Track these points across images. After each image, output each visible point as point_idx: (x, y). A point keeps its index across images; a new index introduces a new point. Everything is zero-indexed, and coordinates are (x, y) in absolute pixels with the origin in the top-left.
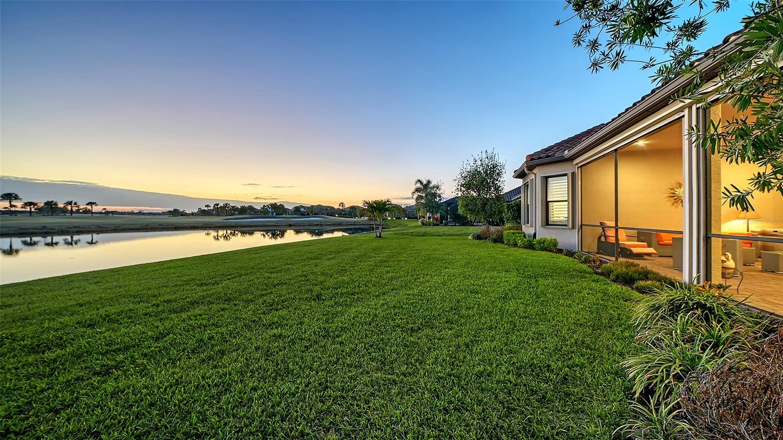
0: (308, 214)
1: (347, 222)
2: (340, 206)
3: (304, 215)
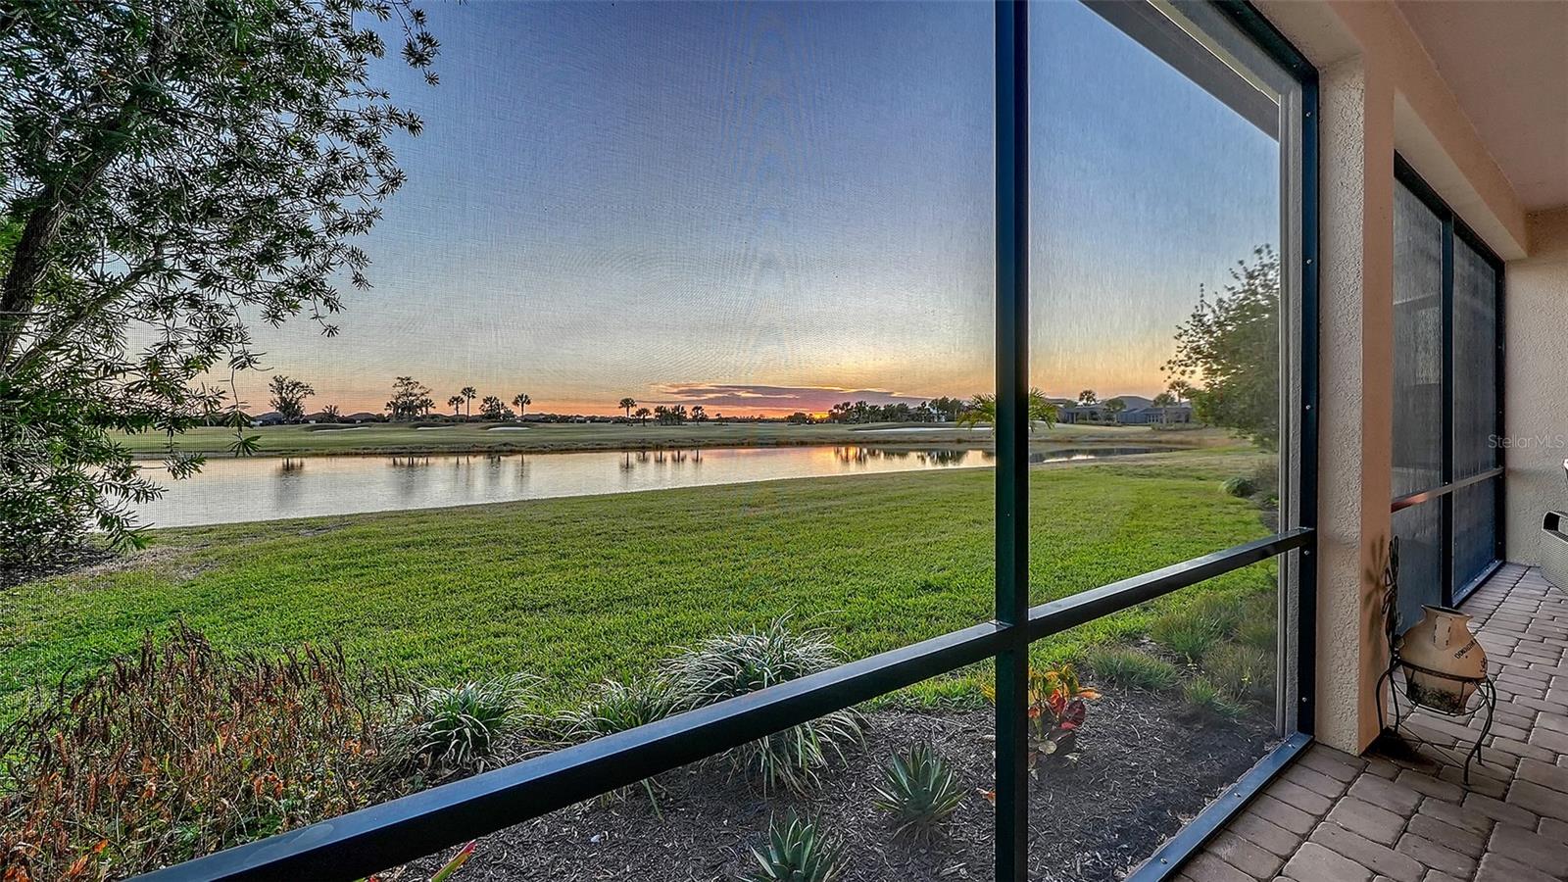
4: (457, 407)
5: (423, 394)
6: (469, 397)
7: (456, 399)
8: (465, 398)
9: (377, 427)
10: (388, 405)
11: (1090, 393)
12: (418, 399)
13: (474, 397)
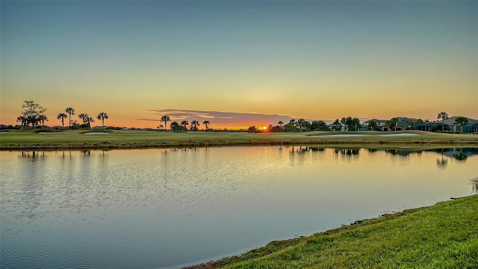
0: (386, 130)
1: (463, 140)
2: (438, 118)
3: (380, 130)
4: (63, 120)
5: (41, 112)
6: (70, 113)
7: (62, 115)
8: (68, 114)
9: (12, 132)
10: (19, 118)
11: (445, 113)
12: (38, 115)
13: (73, 114)
